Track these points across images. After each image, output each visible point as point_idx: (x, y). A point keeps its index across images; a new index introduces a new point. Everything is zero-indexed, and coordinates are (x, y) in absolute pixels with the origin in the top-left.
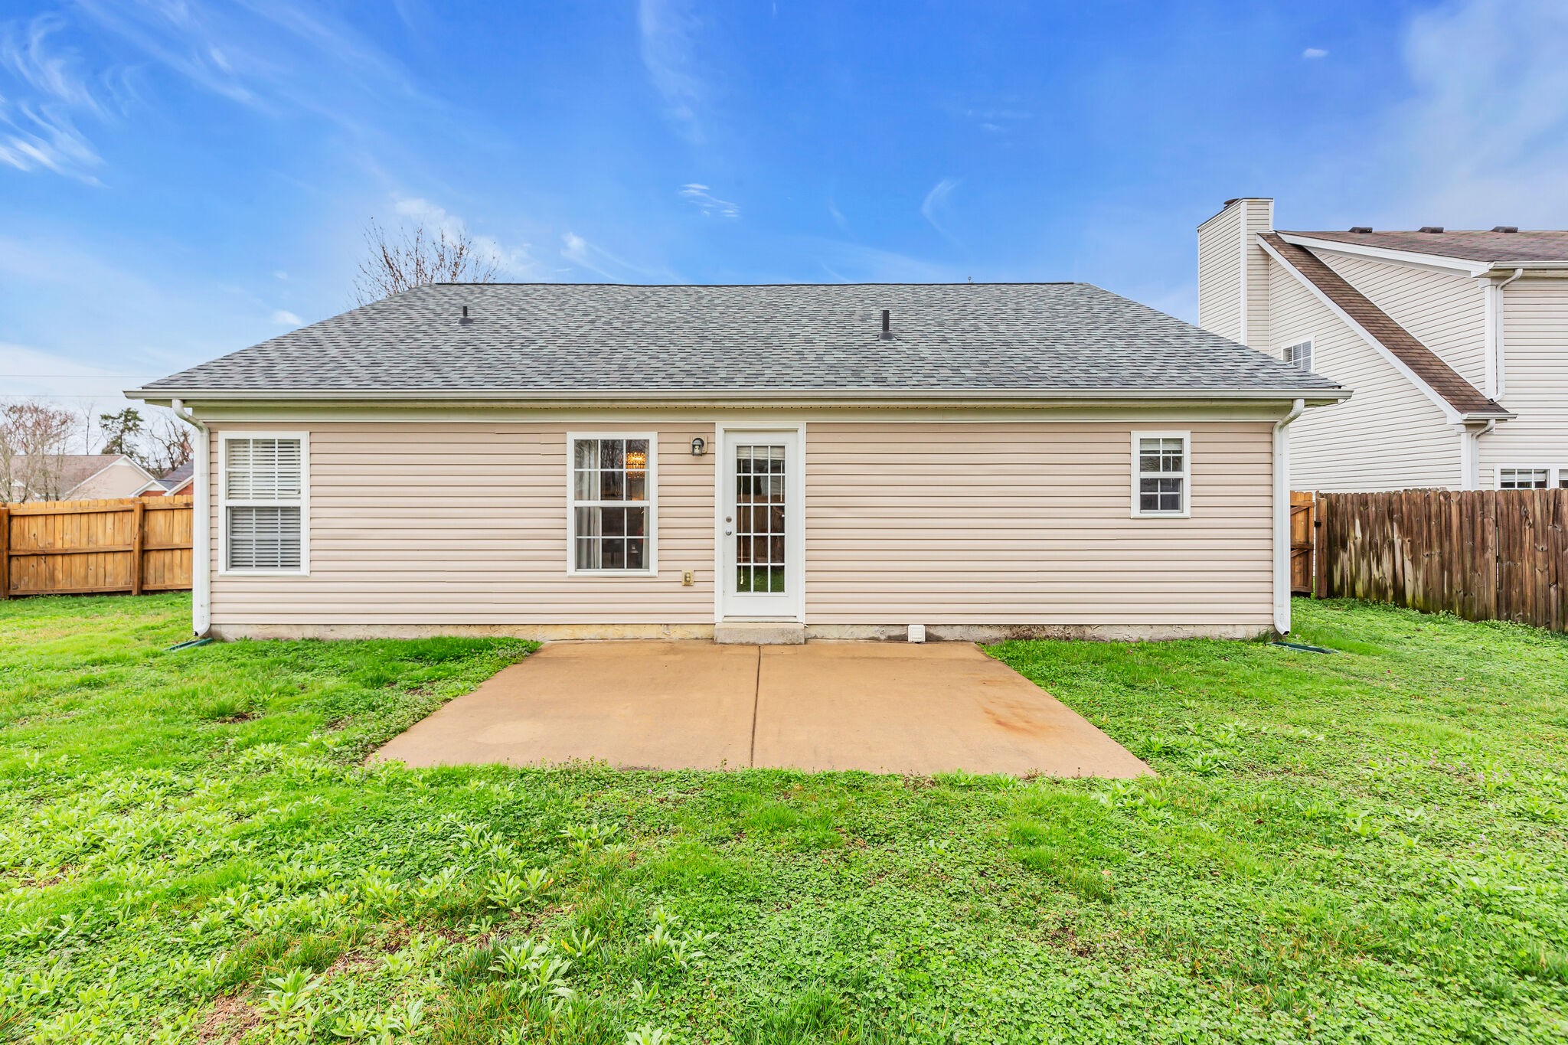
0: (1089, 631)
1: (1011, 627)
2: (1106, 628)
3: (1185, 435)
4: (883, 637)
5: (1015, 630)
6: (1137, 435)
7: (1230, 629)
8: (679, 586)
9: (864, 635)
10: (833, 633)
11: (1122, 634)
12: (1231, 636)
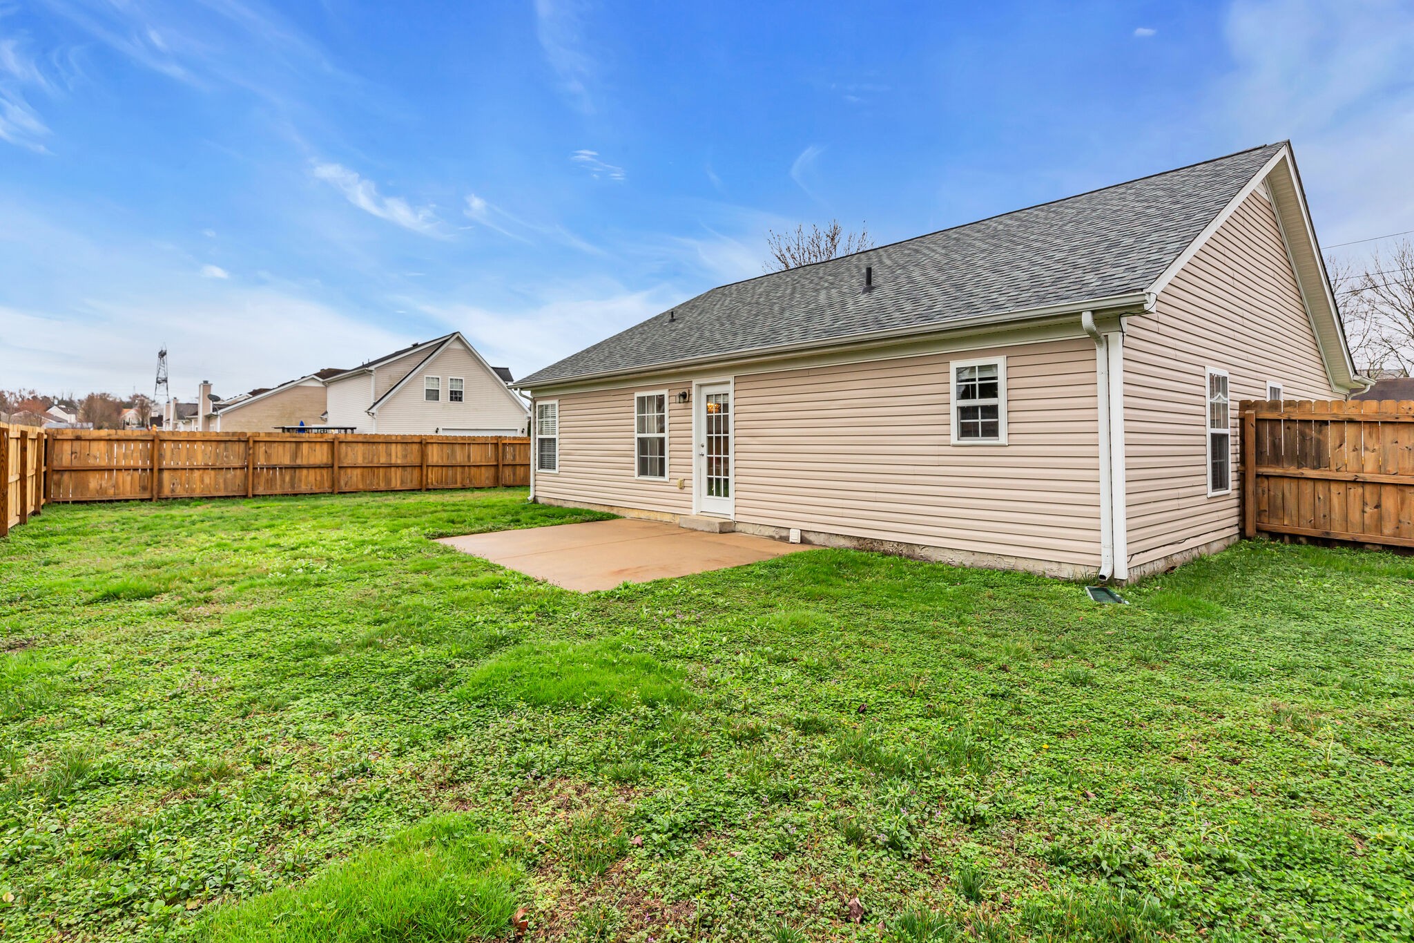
0: (918, 550)
1: (859, 539)
2: (932, 549)
3: (1000, 361)
4: (777, 537)
5: (861, 541)
6: (955, 365)
7: (1055, 567)
8: (677, 489)
9: (767, 534)
10: (750, 529)
11: (947, 557)
12: (1055, 574)
